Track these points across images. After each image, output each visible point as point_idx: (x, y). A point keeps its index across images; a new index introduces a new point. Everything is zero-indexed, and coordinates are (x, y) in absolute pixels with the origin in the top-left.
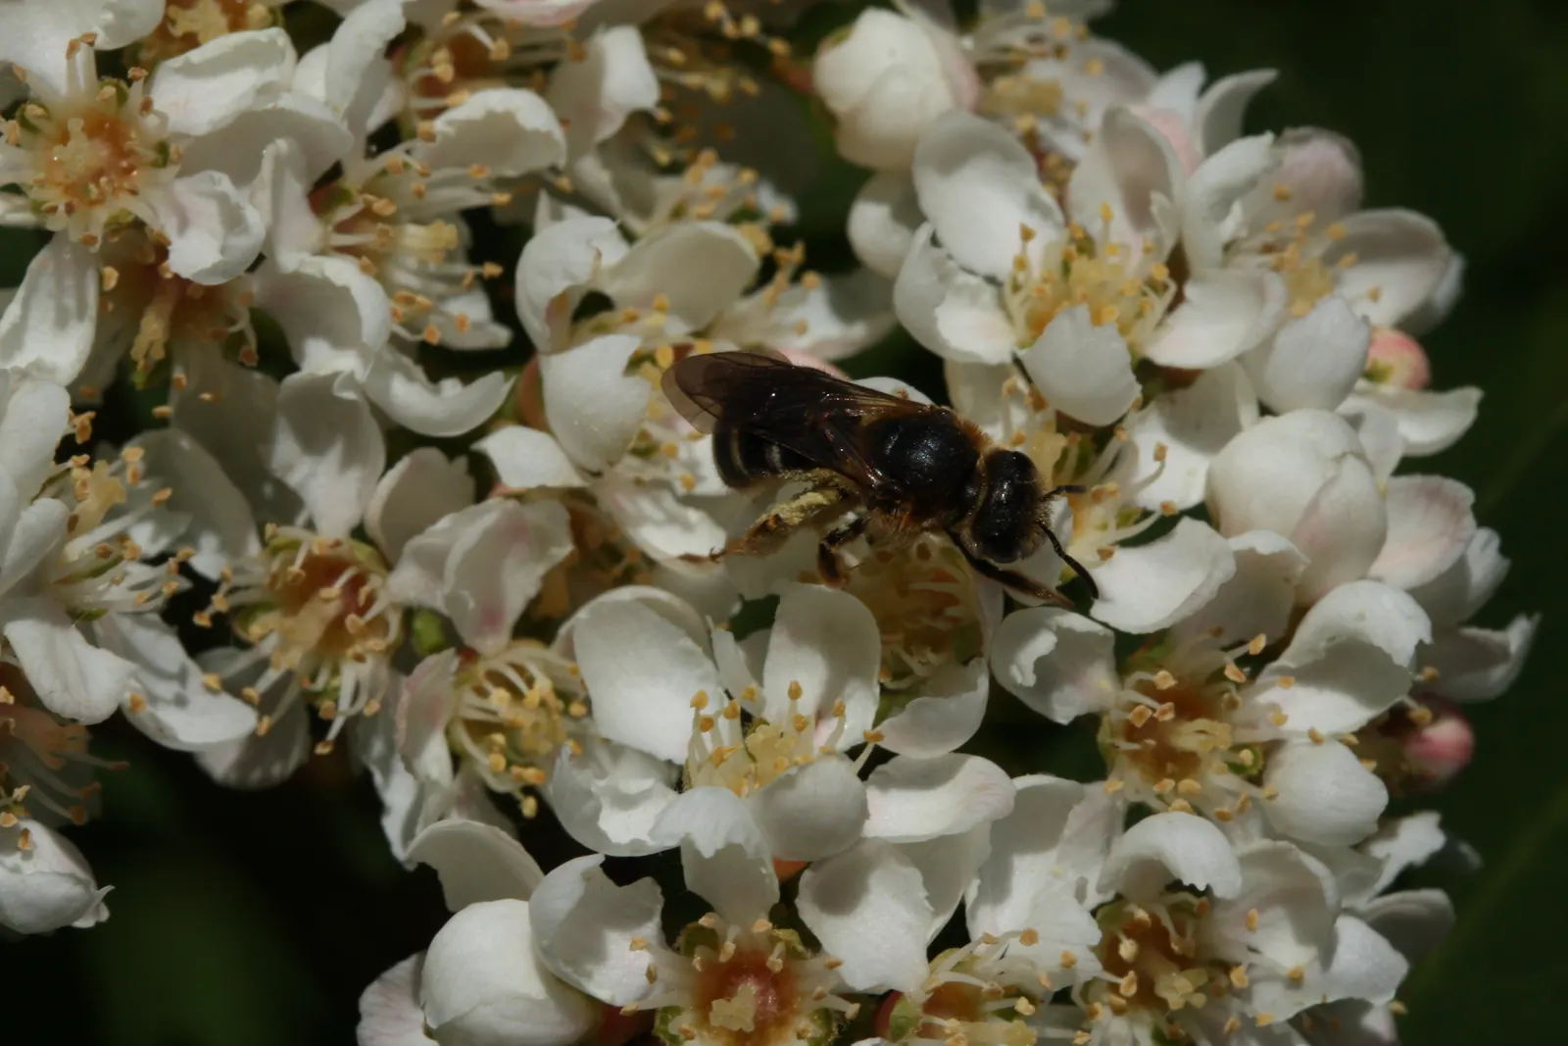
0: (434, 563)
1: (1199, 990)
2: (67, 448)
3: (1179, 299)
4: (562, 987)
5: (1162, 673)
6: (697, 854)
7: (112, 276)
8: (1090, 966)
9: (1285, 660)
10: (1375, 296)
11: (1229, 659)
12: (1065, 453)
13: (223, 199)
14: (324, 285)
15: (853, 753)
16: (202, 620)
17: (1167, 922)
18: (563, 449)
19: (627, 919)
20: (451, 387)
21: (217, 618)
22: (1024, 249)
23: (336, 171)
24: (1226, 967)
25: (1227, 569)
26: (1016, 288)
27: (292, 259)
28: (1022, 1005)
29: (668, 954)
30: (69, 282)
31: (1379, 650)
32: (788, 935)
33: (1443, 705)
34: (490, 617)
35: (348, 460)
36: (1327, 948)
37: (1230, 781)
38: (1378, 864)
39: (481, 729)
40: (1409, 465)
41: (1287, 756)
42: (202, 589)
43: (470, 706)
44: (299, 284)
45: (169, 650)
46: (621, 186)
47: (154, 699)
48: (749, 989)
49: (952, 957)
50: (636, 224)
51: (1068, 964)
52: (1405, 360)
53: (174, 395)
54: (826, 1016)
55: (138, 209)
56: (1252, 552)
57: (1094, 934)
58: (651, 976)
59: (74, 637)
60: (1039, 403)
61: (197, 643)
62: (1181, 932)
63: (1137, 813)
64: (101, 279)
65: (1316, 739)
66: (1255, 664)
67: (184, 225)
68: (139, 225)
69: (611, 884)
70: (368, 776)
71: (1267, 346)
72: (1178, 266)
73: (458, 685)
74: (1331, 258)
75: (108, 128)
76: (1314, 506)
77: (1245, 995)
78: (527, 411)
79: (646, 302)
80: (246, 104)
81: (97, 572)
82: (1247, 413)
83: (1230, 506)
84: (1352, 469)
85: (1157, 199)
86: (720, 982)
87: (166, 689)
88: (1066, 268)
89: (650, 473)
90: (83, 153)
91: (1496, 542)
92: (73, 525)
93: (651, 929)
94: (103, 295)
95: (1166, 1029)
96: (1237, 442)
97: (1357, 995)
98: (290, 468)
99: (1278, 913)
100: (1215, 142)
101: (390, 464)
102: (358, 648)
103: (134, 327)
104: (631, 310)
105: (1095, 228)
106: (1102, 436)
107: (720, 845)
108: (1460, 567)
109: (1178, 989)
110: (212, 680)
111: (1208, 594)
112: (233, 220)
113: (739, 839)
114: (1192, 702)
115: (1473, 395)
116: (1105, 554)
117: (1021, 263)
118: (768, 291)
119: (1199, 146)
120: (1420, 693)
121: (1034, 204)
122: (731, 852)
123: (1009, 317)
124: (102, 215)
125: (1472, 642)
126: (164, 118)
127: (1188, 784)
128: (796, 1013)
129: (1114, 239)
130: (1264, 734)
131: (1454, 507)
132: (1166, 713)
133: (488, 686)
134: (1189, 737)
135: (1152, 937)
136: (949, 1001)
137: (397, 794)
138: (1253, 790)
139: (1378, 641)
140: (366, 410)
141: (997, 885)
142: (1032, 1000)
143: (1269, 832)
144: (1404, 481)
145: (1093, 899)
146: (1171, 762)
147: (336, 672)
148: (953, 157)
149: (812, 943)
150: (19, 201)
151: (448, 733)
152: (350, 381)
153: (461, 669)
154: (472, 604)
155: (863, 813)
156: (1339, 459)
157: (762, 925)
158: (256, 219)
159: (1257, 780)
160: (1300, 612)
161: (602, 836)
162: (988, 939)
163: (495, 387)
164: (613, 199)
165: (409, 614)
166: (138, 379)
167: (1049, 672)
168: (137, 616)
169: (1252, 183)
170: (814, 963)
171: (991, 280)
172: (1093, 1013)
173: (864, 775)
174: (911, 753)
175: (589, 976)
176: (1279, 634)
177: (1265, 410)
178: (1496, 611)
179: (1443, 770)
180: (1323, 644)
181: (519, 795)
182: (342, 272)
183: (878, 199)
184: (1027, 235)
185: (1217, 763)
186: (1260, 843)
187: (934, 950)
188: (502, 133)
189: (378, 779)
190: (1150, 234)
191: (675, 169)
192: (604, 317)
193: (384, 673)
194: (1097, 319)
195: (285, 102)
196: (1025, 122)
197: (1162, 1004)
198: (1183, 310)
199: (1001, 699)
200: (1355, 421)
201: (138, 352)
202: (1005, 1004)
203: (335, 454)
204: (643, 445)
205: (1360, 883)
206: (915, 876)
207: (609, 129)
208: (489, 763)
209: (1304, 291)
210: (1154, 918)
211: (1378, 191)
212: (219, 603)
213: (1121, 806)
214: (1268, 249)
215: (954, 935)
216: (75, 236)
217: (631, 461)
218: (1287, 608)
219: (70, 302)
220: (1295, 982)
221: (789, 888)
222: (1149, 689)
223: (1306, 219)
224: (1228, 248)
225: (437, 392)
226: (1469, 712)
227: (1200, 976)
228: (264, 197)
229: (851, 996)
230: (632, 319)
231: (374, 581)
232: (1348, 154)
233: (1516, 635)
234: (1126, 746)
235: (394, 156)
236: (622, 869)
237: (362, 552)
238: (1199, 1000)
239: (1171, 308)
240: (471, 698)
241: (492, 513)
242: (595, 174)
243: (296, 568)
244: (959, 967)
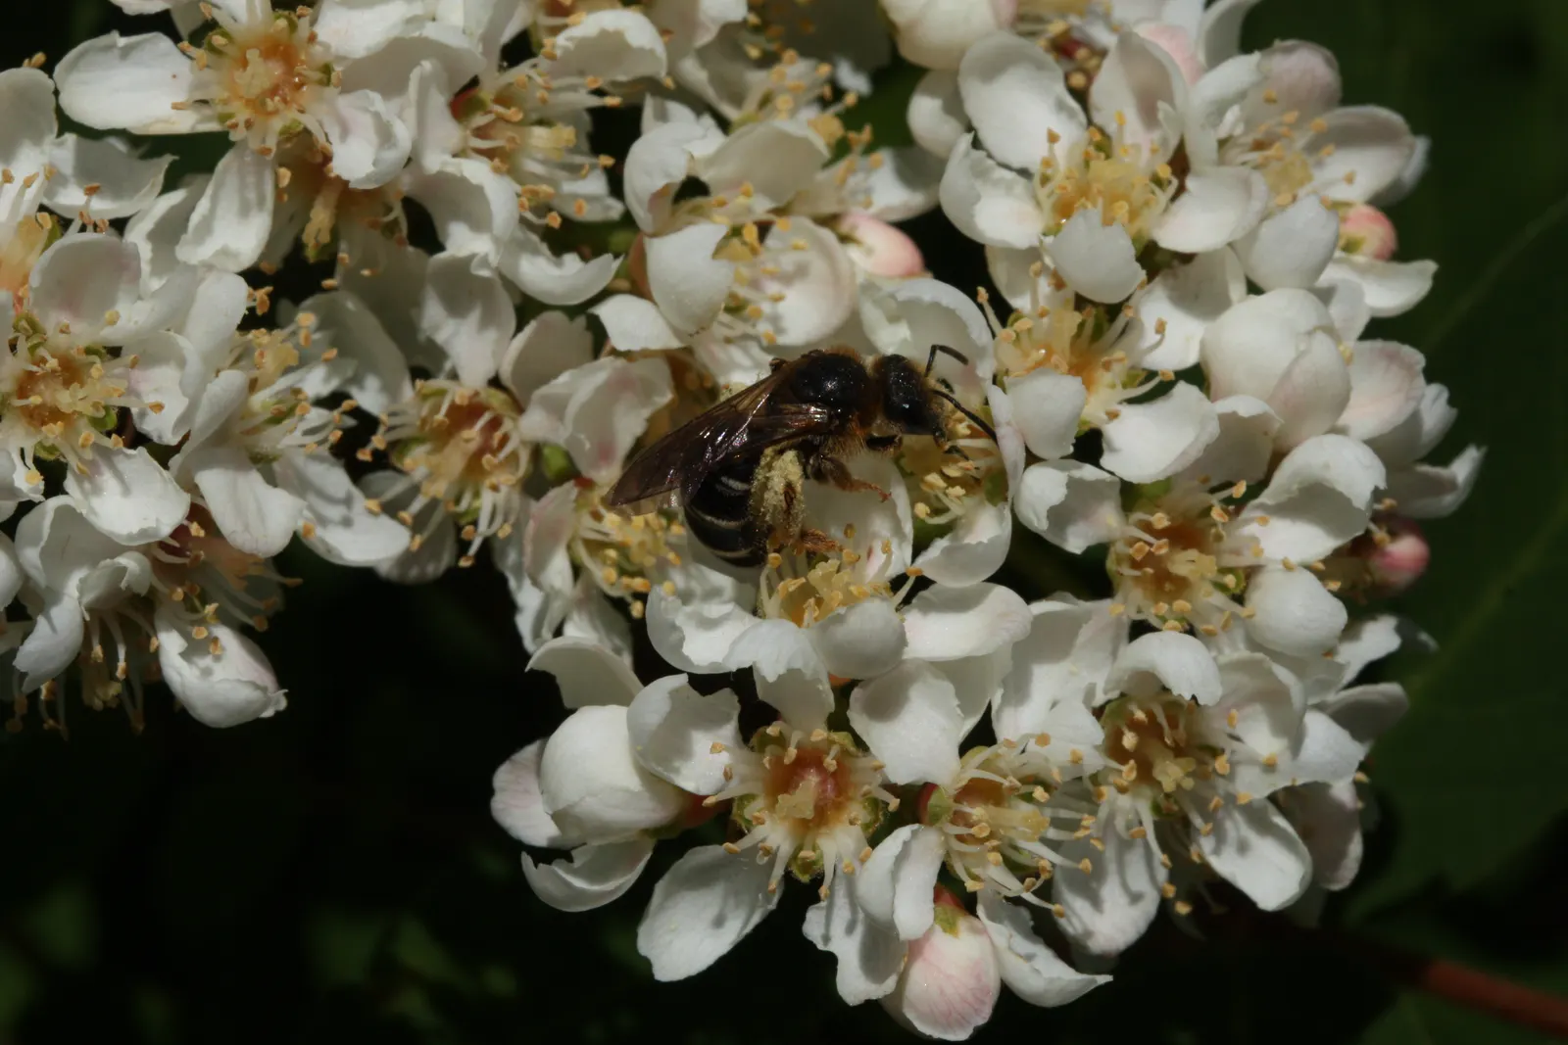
0: (556, 408)
1: (1189, 775)
2: (250, 321)
3: (1181, 190)
4: (655, 782)
5: (1159, 515)
6: (764, 678)
7: (286, 175)
8: (1095, 761)
9: (1266, 498)
10: (1350, 179)
11: (1215, 500)
12: (1081, 326)
13: (377, 115)
14: (463, 181)
15: (897, 583)
16: (364, 455)
17: (1162, 719)
18: (665, 318)
19: (711, 722)
20: (571, 260)
21: (376, 453)
22: (1051, 150)
23: (474, 82)
24: (1215, 752)
25: (1213, 429)
26: (1045, 180)
27: (435, 161)
28: (1039, 793)
29: (745, 753)
30: (251, 179)
31: (1341, 494)
32: (841, 737)
34: (604, 453)
35: (486, 322)
36: (1295, 736)
37: (1219, 599)
38: (1341, 668)
39: (596, 547)
40: (1378, 328)
41: (1263, 579)
42: (365, 424)
43: (587, 526)
44: (443, 180)
45: (336, 479)
46: (717, 81)
47: (323, 521)
48: (812, 779)
49: (980, 754)
50: (730, 112)
51: (1077, 761)
52: (1376, 232)
53: (340, 270)
54: (876, 804)
55: (308, 121)
56: (1234, 414)
57: (1094, 733)
58: (728, 776)
59: (255, 478)
60: (1059, 284)
61: (357, 472)
62: (1173, 725)
63: (1139, 629)
64: (277, 179)
65: (1288, 567)
66: (1236, 506)
67: (345, 132)
68: (306, 132)
69: (695, 694)
70: (504, 581)
71: (1252, 236)
72: (1180, 164)
73: (577, 509)
74: (1314, 147)
75: (281, 51)
76: (1287, 374)
77: (1230, 777)
78: (637, 284)
79: (735, 184)
80: (395, 33)
81: (278, 418)
82: (1237, 290)
83: (1217, 372)
84: (1322, 346)
85: (1162, 106)
86: (784, 780)
87: (335, 512)
88: (1087, 163)
89: (741, 328)
90: (262, 73)
91: (1445, 395)
92: (253, 386)
93: (729, 730)
94: (279, 192)
95: (1163, 803)
96: (1229, 316)
97: (1320, 779)
98: (437, 328)
99: (1257, 710)
100: (1216, 56)
101: (519, 328)
102: (493, 480)
103: (308, 206)
104: (722, 194)
105: (1111, 128)
106: (1113, 311)
107: (782, 671)
108: (1415, 418)
109: (1171, 773)
110: (373, 504)
111: (1195, 453)
112: (385, 136)
113: (798, 664)
114: (1188, 533)
115: (1430, 267)
116: (1113, 416)
117: (1049, 162)
118: (842, 166)
119: (1201, 57)
120: (1377, 518)
121: (1061, 106)
122: (792, 676)
123: (1038, 204)
124: (277, 124)
125: (1426, 477)
126: (327, 47)
127: (1180, 604)
128: (849, 799)
129: (1128, 140)
130: (1246, 560)
131: (1408, 367)
132: (1162, 548)
133: (603, 510)
134: (1184, 563)
135: (1149, 730)
136: (977, 790)
137: (527, 599)
138: (1236, 607)
139: (1340, 488)
140: (498, 282)
141: (1018, 689)
142: (1048, 787)
143: (1248, 644)
144: (1368, 344)
145: (1099, 699)
146: (1165, 583)
147: (477, 495)
148: (993, 68)
149: (861, 744)
150: (207, 111)
151: (569, 548)
152: (485, 262)
153: (580, 495)
154: (588, 446)
155: (902, 641)
156: (1310, 333)
157: (820, 734)
158: (404, 133)
159: (1239, 599)
160: (1278, 457)
161: (686, 659)
162: (1009, 744)
163: (606, 267)
164: (710, 94)
165: (537, 451)
166: (311, 254)
167: (1060, 515)
168: (310, 455)
169: (1241, 96)
170: (863, 762)
171: (1024, 173)
172: (1100, 795)
173: (907, 601)
174: (947, 583)
175: (677, 771)
176: (1260, 475)
177: (1254, 289)
178: (1444, 451)
179: (1402, 578)
180: (1295, 487)
181: (629, 599)
182: (477, 171)
183: (932, 93)
184: (1053, 138)
185: (1207, 587)
186: (1242, 653)
187: (964, 748)
188: (612, 46)
189: (512, 583)
190: (1156, 135)
191: (766, 62)
192: (699, 200)
193: (516, 499)
194: (1108, 221)
195: (430, 31)
196: (1059, 25)
197: (1159, 784)
198: (1184, 198)
199: (1023, 537)
200: (1325, 295)
201: (309, 238)
202: (1025, 789)
203: (475, 316)
204: (732, 304)
205: (1325, 686)
206: (948, 687)
207: (705, 38)
208: (604, 575)
209: (1288, 184)
210: (1151, 715)
211: (1353, 90)
212: (378, 441)
213: (1126, 621)
214: (1259, 146)
215: (983, 735)
216: (254, 144)
217: (725, 318)
218: (1267, 456)
219: (252, 195)
220: (1270, 767)
221: (843, 691)
222: (1147, 527)
223: (1291, 116)
224: (1222, 143)
225: (559, 265)
226: (1423, 528)
227: (1189, 763)
228: (411, 113)
229: (891, 788)
230: (725, 201)
231: (507, 425)
232: (1328, 61)
233: (1463, 468)
234: (1127, 571)
235: (523, 70)
236: (705, 683)
237: (496, 399)
238: (1189, 783)
239: (1174, 198)
240: (587, 521)
241: (603, 370)
242: (695, 73)
243: (440, 416)
244: (985, 765)
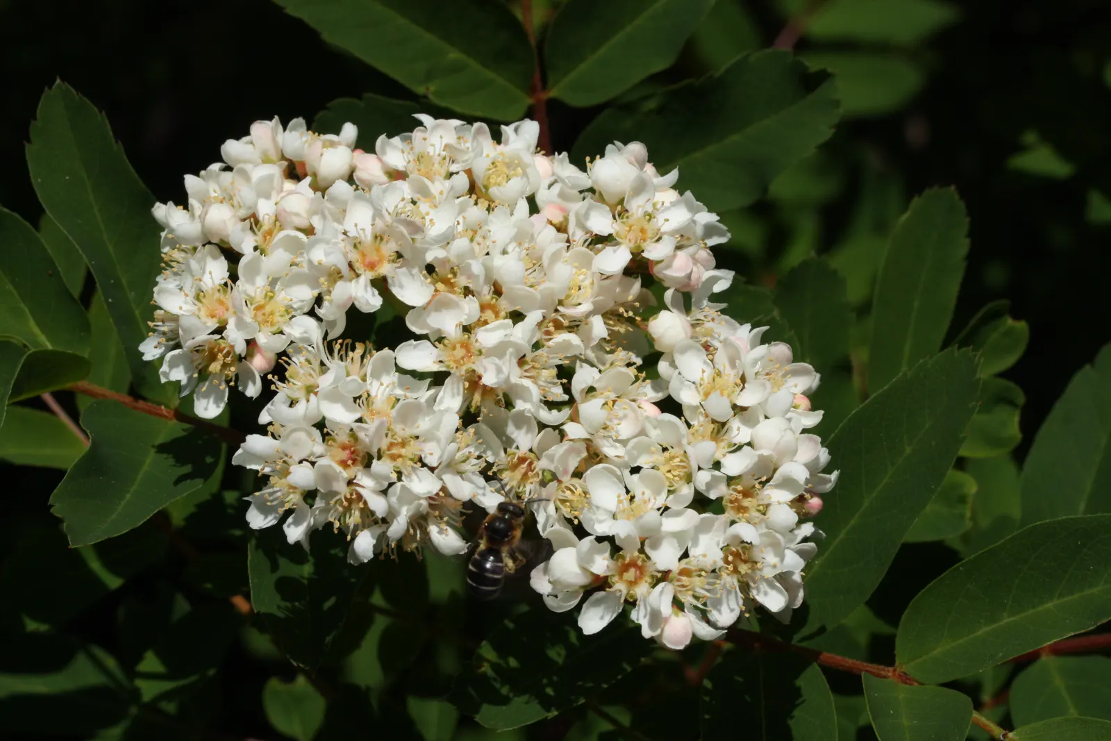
0: (551, 459)
1: (749, 569)
2: (457, 430)
3: (743, 388)
4: (585, 570)
5: (739, 486)
6: (619, 537)
7: (467, 384)
8: (721, 563)
9: (771, 483)
10: (796, 386)
11: (756, 482)
12: (714, 429)
13: (496, 365)
14: (523, 386)
15: (659, 509)
16: (490, 473)
17: (740, 551)
18: (586, 429)
19: (601, 552)
20: (554, 412)
21: (494, 473)
22: (703, 375)
23: (524, 356)
24: (756, 563)
25: (756, 459)
26: (701, 385)
27: (514, 379)
28: (703, 573)
29: (611, 561)
30: (455, 386)
31: (796, 480)
32: (643, 556)
33: (813, 493)
34: (565, 472)
35: (528, 431)
36: (782, 558)
37: (758, 514)
38: (796, 536)
39: (563, 501)
40: (805, 431)
41: (771, 508)
42: (489, 465)
43: (561, 495)
44: (516, 385)
45: (481, 481)
46: (597, 358)
47: (478, 494)
48: (632, 570)
49: (685, 561)
50: (602, 368)
51: (715, 563)
52: (805, 403)
53: (482, 415)
54: (653, 577)
55: (474, 367)
56: (762, 455)
57: (721, 554)
58: (608, 567)
59: (458, 478)
60: (707, 416)
61: (488, 479)
62: (744, 554)
63: (733, 523)
64: (464, 385)
65: (779, 503)
66: (763, 484)
67: (485, 370)
68: (474, 371)
69: (596, 543)
70: (534, 514)
71: (766, 400)
72: (743, 379)
73: (558, 490)
74: (784, 376)
75: (466, 346)
76: (778, 443)
77: (760, 570)
78: (574, 418)
79: (605, 388)
80: (501, 340)
81: (464, 461)
82: (762, 418)
83: (756, 443)
84: (789, 432)
85: (737, 361)
86: (625, 568)
87: (481, 492)
88: (714, 380)
89: (606, 434)
90: (460, 352)
91: (827, 451)
92: (459, 450)
93: (607, 554)
94: (464, 389)
95: (741, 579)
96: (759, 426)
97: (791, 570)
98: (512, 434)
99: (769, 549)
100: (753, 346)
101: (539, 433)
102: (531, 480)
103: (473, 395)
104: (601, 391)
105: (721, 369)
106: (724, 424)
107: (626, 534)
108: (817, 458)
109: (744, 568)
110: (493, 489)
111: (750, 466)
112: (499, 370)
113: (630, 533)
114: (747, 494)
115: (822, 412)
116: (724, 456)
117: (702, 379)
118: (637, 384)
119: (748, 348)
120: (807, 491)
121: (705, 362)
122: (628, 537)
123: (699, 392)
124: (464, 368)
125: (821, 477)
126: (481, 344)
127: (746, 515)
128: (645, 576)
129: (726, 373)
130: (766, 502)
131: (816, 442)
132: (740, 496)
133: (565, 490)
134: (746, 502)
135: (737, 555)
136: (685, 572)
137: (541, 519)
138: (762, 516)
139: (795, 478)
140: (533, 418)
141: (696, 542)
142: (706, 572)
143: (767, 527)
144: (803, 435)
145: (721, 545)
146: (741, 509)
147: (525, 486)
148: (684, 350)
149: (648, 558)
150: (442, 364)
151: (554, 502)
152: (529, 411)
153: (558, 485)
154: (561, 469)
155: (661, 524)
156: (785, 430)
157: (636, 554)
158: (505, 370)
159: (764, 514)
160: (775, 470)
161: (595, 531)
162: (694, 556)
163: (566, 412)
164: (595, 361)
165: (544, 471)
166: (472, 410)
167: (709, 486)
168: (473, 473)
169: (763, 357)
170: (649, 563)
171: (694, 383)
172: (721, 575)
173: (661, 515)
174: (674, 507)
175: (592, 567)
176: (770, 476)
177: (766, 417)
178: (828, 470)
179: (814, 511)
180: (781, 478)
181: (573, 519)
182: (527, 383)
183: (664, 360)
184: (703, 371)
185: (754, 510)
186: (765, 530)
187: (680, 559)
188: (568, 345)
189: (536, 514)
190: (736, 371)
191: (612, 352)
192: (594, 393)
193: (538, 486)
194: (722, 394)
195: (512, 339)
196: (704, 340)
197: (740, 572)
198: (744, 390)
199: (698, 494)
200: (789, 420)
201: (473, 404)
202: (699, 573)
203: (524, 430)
204: (604, 426)
205: (791, 541)
206: (675, 541)
207: (594, 343)
208: (566, 511)
209: (777, 386)
210: (738, 551)
211: (796, 358)
212: (495, 469)
213: (729, 521)
214: (767, 374)
215: (685, 555)
216: (458, 374)
217: (602, 431)
218: (772, 469)
219: (456, 391)
220: (774, 566)
221: (643, 544)
222: (735, 490)
223: (777, 366)
224: (756, 374)
225: (551, 413)
226: (821, 496)
227: (749, 565)
228: (508, 364)
229: (659, 572)
230: (602, 394)
231: (535, 463)
232: (789, 348)
233: (834, 476)
234: (729, 505)
235: (539, 352)
236: (600, 539)
237: (532, 455)
238: (749, 571)
239: (742, 390)
240: (561, 493)
241: (566, 445)
242: (591, 355)
243: (515, 460)
244: (687, 563)
